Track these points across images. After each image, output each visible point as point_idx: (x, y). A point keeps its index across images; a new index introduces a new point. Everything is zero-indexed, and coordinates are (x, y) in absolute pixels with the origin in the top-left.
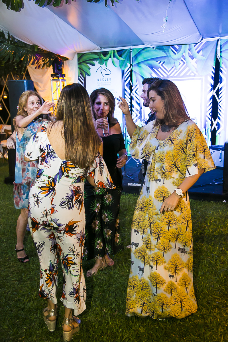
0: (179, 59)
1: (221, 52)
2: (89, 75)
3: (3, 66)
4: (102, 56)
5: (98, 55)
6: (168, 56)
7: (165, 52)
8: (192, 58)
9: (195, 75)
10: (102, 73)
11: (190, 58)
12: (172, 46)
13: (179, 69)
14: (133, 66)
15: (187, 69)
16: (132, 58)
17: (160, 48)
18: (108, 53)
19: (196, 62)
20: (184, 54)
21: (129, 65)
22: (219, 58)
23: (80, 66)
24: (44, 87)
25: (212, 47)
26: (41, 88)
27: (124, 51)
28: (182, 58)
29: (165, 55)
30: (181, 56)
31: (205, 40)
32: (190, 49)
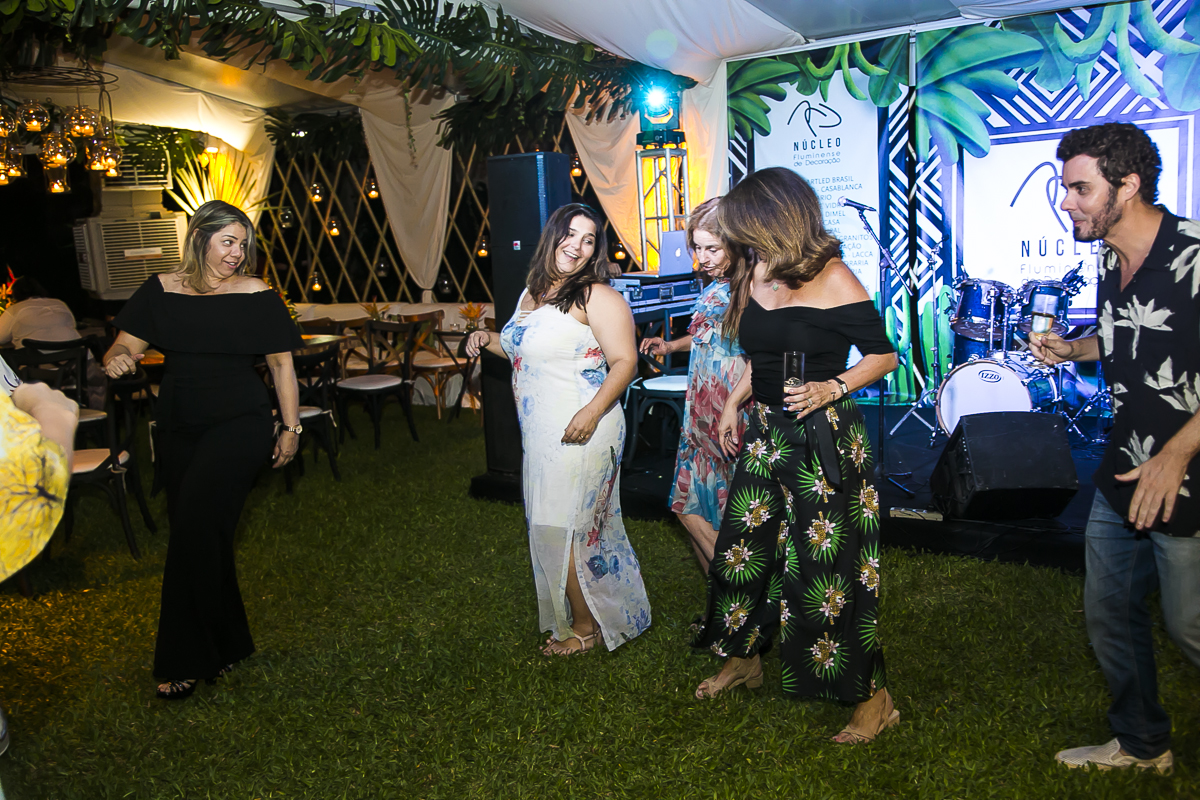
0: (1092, 57)
2: (765, 133)
3: (491, 120)
4: (811, 66)
5: (797, 64)
6: (1049, 51)
7: (1037, 36)
8: (1144, 48)
9: (1155, 113)
10: (808, 122)
11: (1134, 52)
12: (1066, 12)
13: (1093, 93)
14: (920, 92)
15: (1125, 89)
16: (916, 65)
17: (1020, 23)
18: (830, 52)
19: (1161, 65)
20: (1112, 39)
21: (905, 90)
23: (734, 104)
24: (617, 178)
26: (608, 181)
27: (886, 43)
28: (1104, 55)
29: (1037, 46)
30: (1099, 45)
32: (1135, 20)
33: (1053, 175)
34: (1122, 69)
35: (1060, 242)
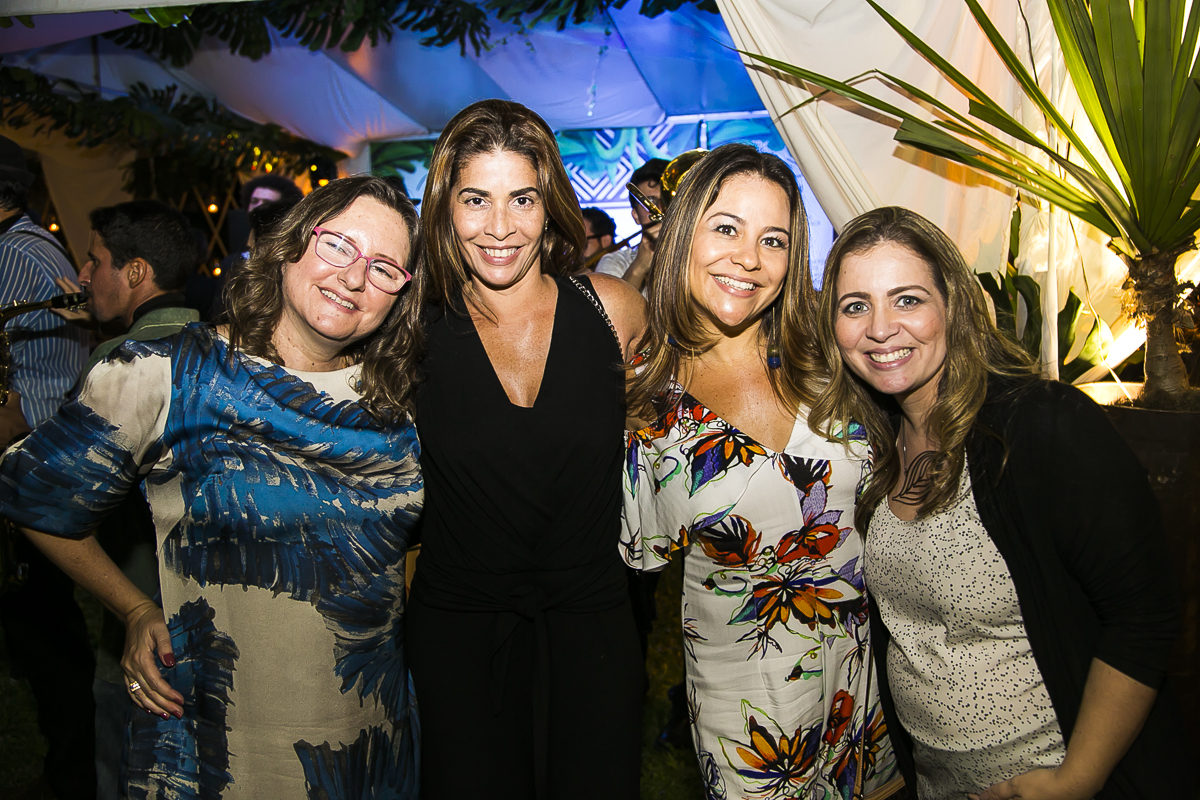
0: (616, 160)
5: (421, 148)
6: (590, 154)
7: (582, 143)
12: (600, 131)
17: (572, 135)
20: (627, 150)
25: (690, 135)
28: (624, 160)
29: (583, 150)
30: (620, 153)
31: (673, 120)
32: (640, 140)
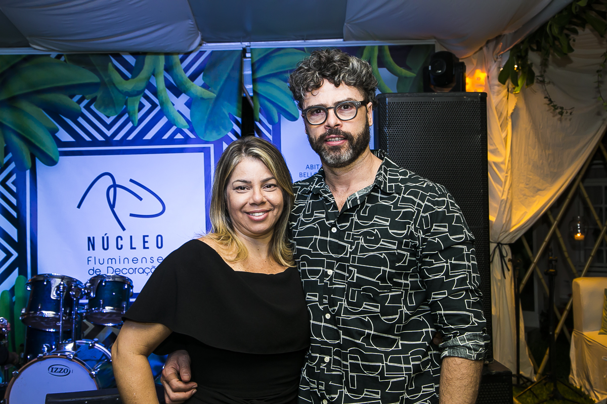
0: (138, 93)
1: (254, 81)
6: (105, 84)
7: (94, 71)
8: (177, 91)
9: (187, 140)
11: (168, 92)
12: (117, 56)
13: (140, 121)
15: (163, 121)
17: (81, 59)
20: (153, 81)
22: (249, 98)
25: (230, 67)
28: (147, 92)
29: (95, 79)
30: (143, 85)
31: (210, 47)
32: (168, 69)
33: (112, 183)
34: (162, 104)
35: (119, 239)
